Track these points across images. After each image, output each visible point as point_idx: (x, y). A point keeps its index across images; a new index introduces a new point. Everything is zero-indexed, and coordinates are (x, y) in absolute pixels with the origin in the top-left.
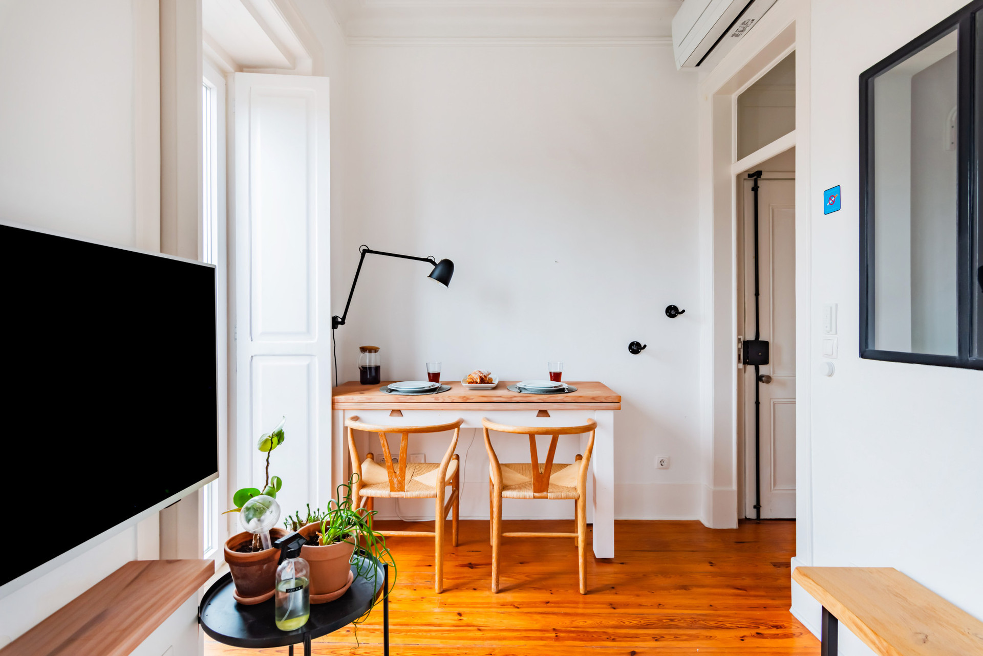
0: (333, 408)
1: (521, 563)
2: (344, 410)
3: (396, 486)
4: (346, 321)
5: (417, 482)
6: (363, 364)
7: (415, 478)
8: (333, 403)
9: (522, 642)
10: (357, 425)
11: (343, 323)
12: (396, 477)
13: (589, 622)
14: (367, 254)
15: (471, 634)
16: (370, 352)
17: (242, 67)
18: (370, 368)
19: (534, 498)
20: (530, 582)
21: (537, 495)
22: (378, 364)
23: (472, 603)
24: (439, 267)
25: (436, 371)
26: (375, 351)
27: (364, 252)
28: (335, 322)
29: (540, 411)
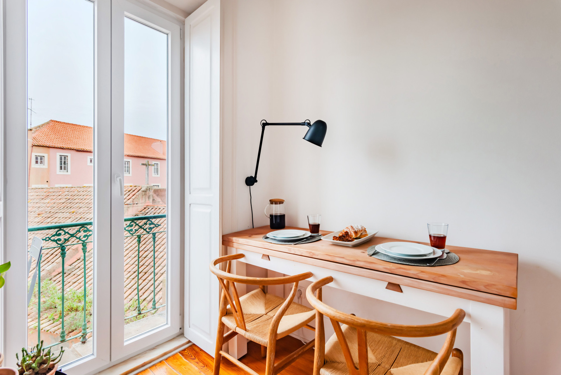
2: (236, 248)
4: (257, 179)
6: (271, 213)
11: (255, 181)
12: (238, 316)
14: (266, 127)
16: (275, 204)
18: (276, 216)
22: (283, 214)
24: (312, 129)
25: (317, 222)
26: (280, 204)
27: (264, 125)
28: (251, 181)
29: (390, 283)
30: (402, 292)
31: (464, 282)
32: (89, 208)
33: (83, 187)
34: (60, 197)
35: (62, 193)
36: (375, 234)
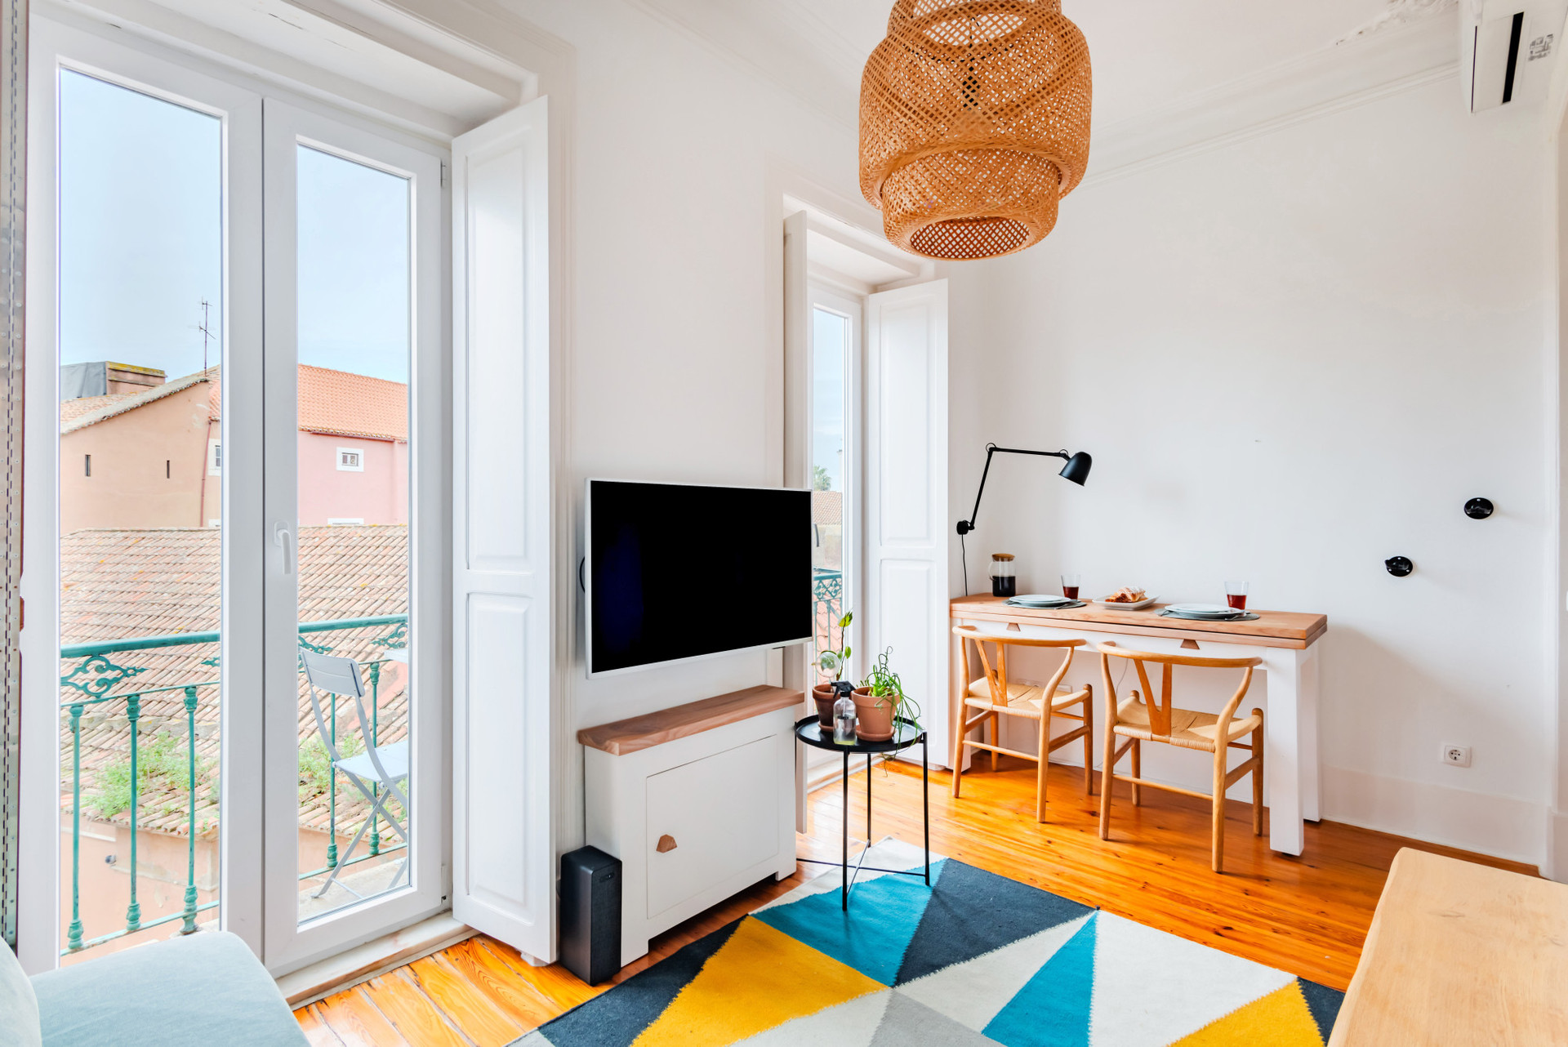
0: (951, 616)
1: (1159, 828)
2: (962, 619)
3: (998, 699)
4: (975, 525)
5: (1031, 704)
6: (996, 574)
7: (1032, 701)
8: (951, 611)
9: (1102, 880)
10: (969, 634)
11: (972, 528)
12: (997, 690)
13: (1197, 892)
14: (994, 453)
15: (1050, 858)
16: (1003, 560)
17: (876, 288)
18: (1003, 578)
19: (1152, 739)
20: (1155, 845)
21: (1155, 736)
22: (1012, 575)
23: (1071, 839)
24: (1072, 463)
25: (1074, 585)
26: (1009, 560)
27: (991, 451)
28: (963, 528)
29: (1186, 640)
30: (1199, 648)
31: (1260, 630)
32: (399, 577)
33: (371, 527)
34: (319, 551)
35: (322, 540)
36: (1154, 600)
